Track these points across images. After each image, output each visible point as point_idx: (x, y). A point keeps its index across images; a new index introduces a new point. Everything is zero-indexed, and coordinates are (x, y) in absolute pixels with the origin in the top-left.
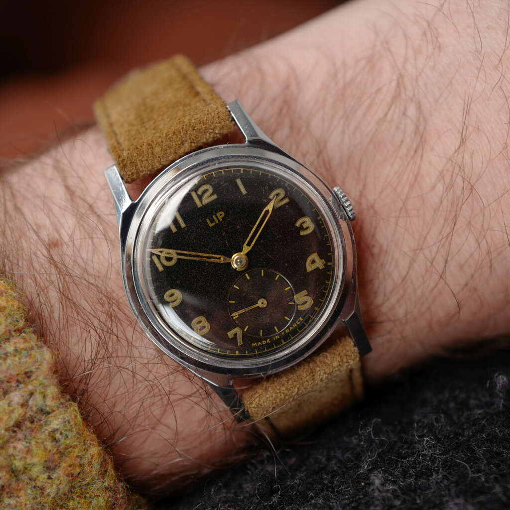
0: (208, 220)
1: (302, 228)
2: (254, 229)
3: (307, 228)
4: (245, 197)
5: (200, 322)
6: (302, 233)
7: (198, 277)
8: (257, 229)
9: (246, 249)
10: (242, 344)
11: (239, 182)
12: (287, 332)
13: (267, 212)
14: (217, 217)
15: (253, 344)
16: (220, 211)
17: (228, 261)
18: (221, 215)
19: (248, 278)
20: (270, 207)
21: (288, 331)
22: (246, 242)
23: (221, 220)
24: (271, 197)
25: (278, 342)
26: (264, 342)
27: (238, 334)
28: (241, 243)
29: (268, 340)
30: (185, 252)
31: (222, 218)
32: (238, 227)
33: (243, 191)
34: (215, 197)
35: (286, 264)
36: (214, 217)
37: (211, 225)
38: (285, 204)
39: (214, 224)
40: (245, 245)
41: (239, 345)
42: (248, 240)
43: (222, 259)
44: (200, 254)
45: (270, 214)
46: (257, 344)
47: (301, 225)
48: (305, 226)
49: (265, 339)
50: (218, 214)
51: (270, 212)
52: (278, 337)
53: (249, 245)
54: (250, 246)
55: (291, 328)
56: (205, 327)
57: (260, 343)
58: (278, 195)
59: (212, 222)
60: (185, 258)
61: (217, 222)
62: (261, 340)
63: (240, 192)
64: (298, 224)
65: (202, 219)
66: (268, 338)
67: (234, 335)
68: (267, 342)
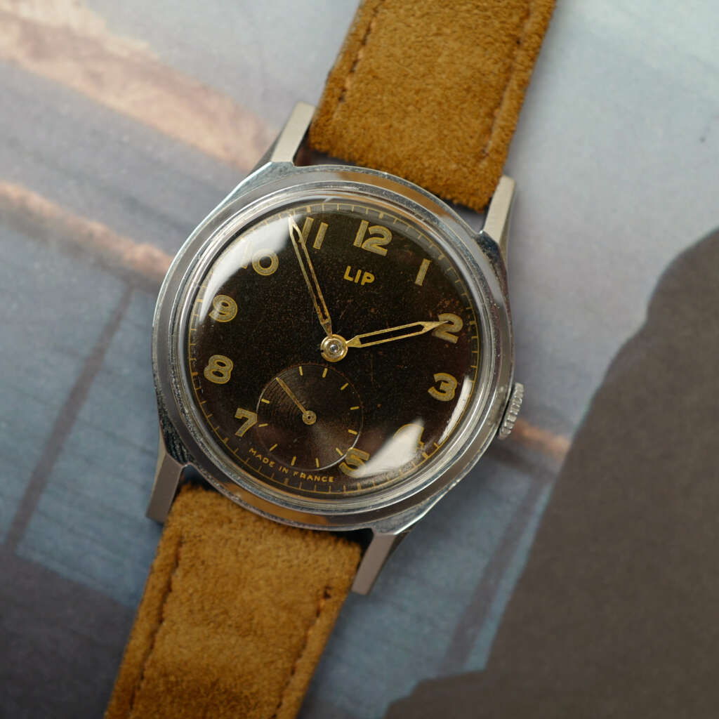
0: (349, 268)
1: (437, 385)
2: (386, 331)
3: (443, 392)
4: (414, 288)
5: (222, 364)
6: (432, 391)
7: (273, 316)
8: (390, 334)
9: (355, 342)
10: (241, 436)
11: (425, 264)
12: (301, 476)
13: (421, 328)
14: (362, 275)
15: (252, 450)
16: (372, 273)
17: (328, 330)
18: (369, 278)
19: (324, 375)
20: (428, 326)
21: (304, 477)
22: (363, 336)
23: (363, 283)
24: (441, 317)
25: (280, 477)
26: (265, 460)
27: (248, 421)
28: (356, 331)
29: (272, 463)
30: (310, 265)
31: (366, 283)
32: (373, 311)
33: (420, 279)
34: (384, 252)
35: (379, 405)
36: (359, 272)
37: (347, 277)
38: (447, 342)
39: (351, 279)
40: (357, 337)
41: (236, 434)
42: (368, 335)
43: (325, 322)
44: (318, 287)
45: (421, 333)
46: (257, 454)
47: (439, 383)
48: (443, 386)
49: (271, 459)
50: (366, 274)
51: (423, 332)
52: (286, 472)
53: (363, 341)
54: (362, 343)
55: (310, 477)
56: (221, 375)
57: (260, 456)
58: (450, 323)
59: (350, 275)
60: (303, 269)
61: (356, 281)
62: (264, 455)
63: (415, 277)
64: (437, 377)
65: (344, 261)
66: (275, 461)
67: (243, 418)
68: (269, 463)
